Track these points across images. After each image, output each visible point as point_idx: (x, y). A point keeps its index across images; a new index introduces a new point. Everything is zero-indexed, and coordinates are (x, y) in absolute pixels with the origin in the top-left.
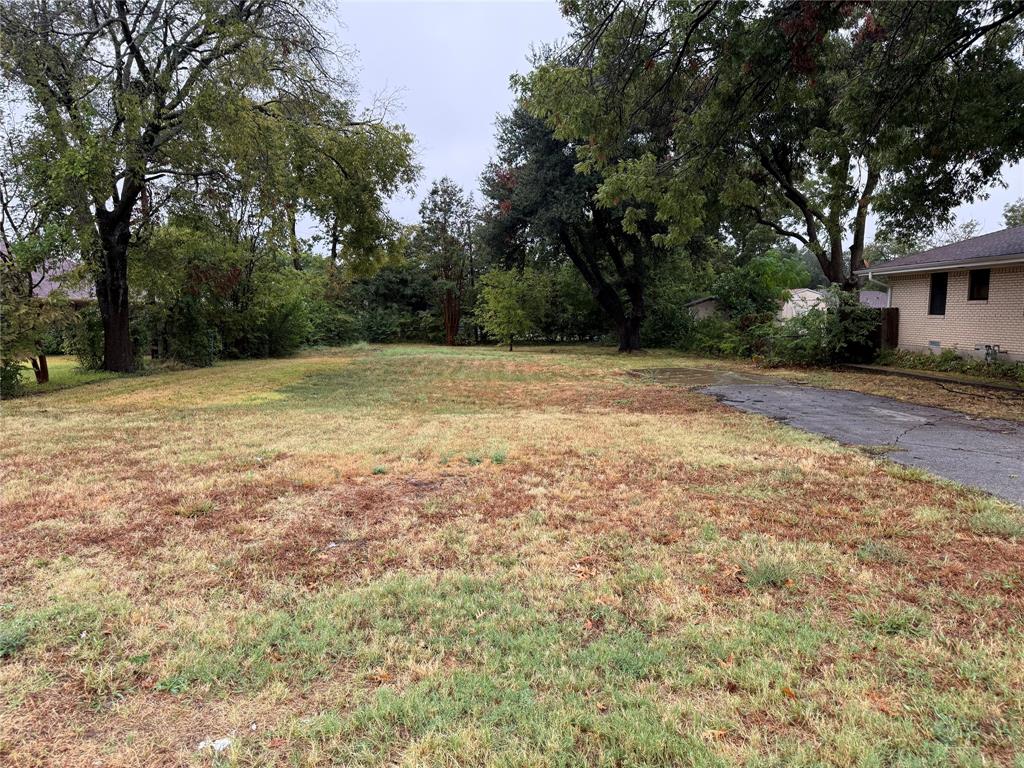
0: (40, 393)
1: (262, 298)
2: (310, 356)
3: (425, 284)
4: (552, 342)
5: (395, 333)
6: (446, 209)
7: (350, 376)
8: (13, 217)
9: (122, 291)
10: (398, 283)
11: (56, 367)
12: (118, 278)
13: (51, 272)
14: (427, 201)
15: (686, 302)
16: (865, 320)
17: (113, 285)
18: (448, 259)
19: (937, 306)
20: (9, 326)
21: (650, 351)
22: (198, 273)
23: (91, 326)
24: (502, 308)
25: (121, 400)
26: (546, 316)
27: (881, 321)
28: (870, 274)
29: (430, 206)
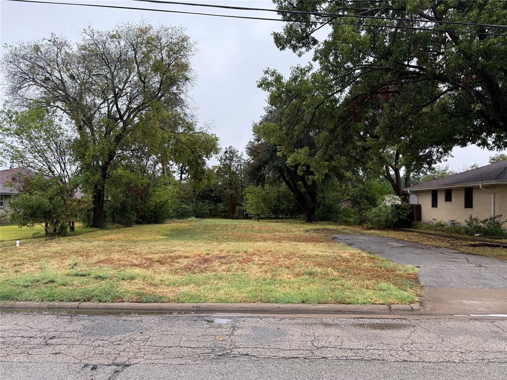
0: (71, 235)
1: (153, 198)
2: (170, 223)
3: (221, 191)
4: (278, 218)
5: (206, 213)
6: (231, 159)
7: (189, 231)
9: (102, 196)
10: (208, 191)
11: (77, 226)
12: (101, 192)
14: (223, 156)
15: (338, 200)
16: (406, 209)
17: (98, 193)
18: (231, 181)
19: (435, 204)
21: (320, 222)
22: (129, 188)
23: (89, 210)
24: (255, 202)
26: (275, 206)
27: (413, 210)
28: (408, 190)
29: (224, 158)
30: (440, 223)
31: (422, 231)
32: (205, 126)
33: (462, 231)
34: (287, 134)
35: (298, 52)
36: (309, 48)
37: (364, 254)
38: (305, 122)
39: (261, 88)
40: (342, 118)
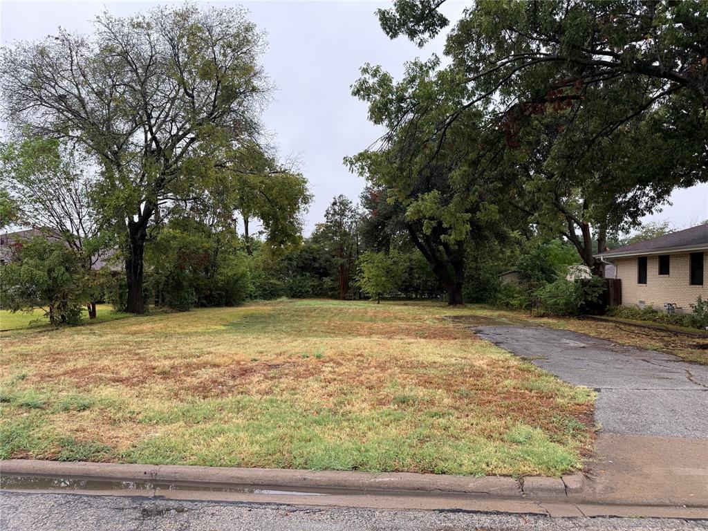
0: (91, 324)
1: (222, 270)
2: (250, 306)
3: (327, 260)
4: (410, 299)
5: (307, 292)
6: (342, 214)
7: (269, 318)
8: (84, 226)
9: (139, 267)
10: (311, 260)
11: (100, 311)
12: (138, 260)
13: (102, 256)
14: (330, 209)
15: (499, 273)
16: (598, 287)
17: (135, 262)
18: (342, 245)
19: (642, 279)
20: (78, 286)
21: (469, 306)
22: (185, 255)
23: (121, 287)
24: (373, 275)
25: (134, 328)
26: (404, 282)
27: (608, 288)
28: (601, 257)
29: (331, 212)
30: (650, 307)
31: (622, 320)
32: (288, 161)
33: (685, 321)
34: (401, 169)
35: (417, 40)
36: (434, 32)
37: (514, 362)
38: (431, 149)
39: (357, 97)
40: (490, 143)
